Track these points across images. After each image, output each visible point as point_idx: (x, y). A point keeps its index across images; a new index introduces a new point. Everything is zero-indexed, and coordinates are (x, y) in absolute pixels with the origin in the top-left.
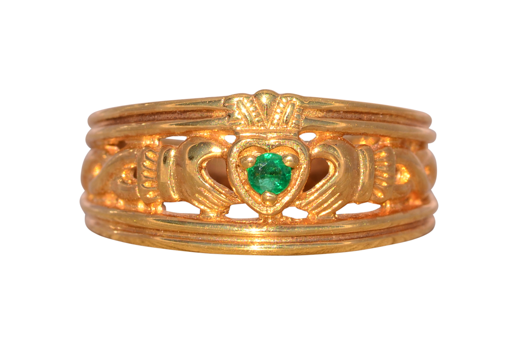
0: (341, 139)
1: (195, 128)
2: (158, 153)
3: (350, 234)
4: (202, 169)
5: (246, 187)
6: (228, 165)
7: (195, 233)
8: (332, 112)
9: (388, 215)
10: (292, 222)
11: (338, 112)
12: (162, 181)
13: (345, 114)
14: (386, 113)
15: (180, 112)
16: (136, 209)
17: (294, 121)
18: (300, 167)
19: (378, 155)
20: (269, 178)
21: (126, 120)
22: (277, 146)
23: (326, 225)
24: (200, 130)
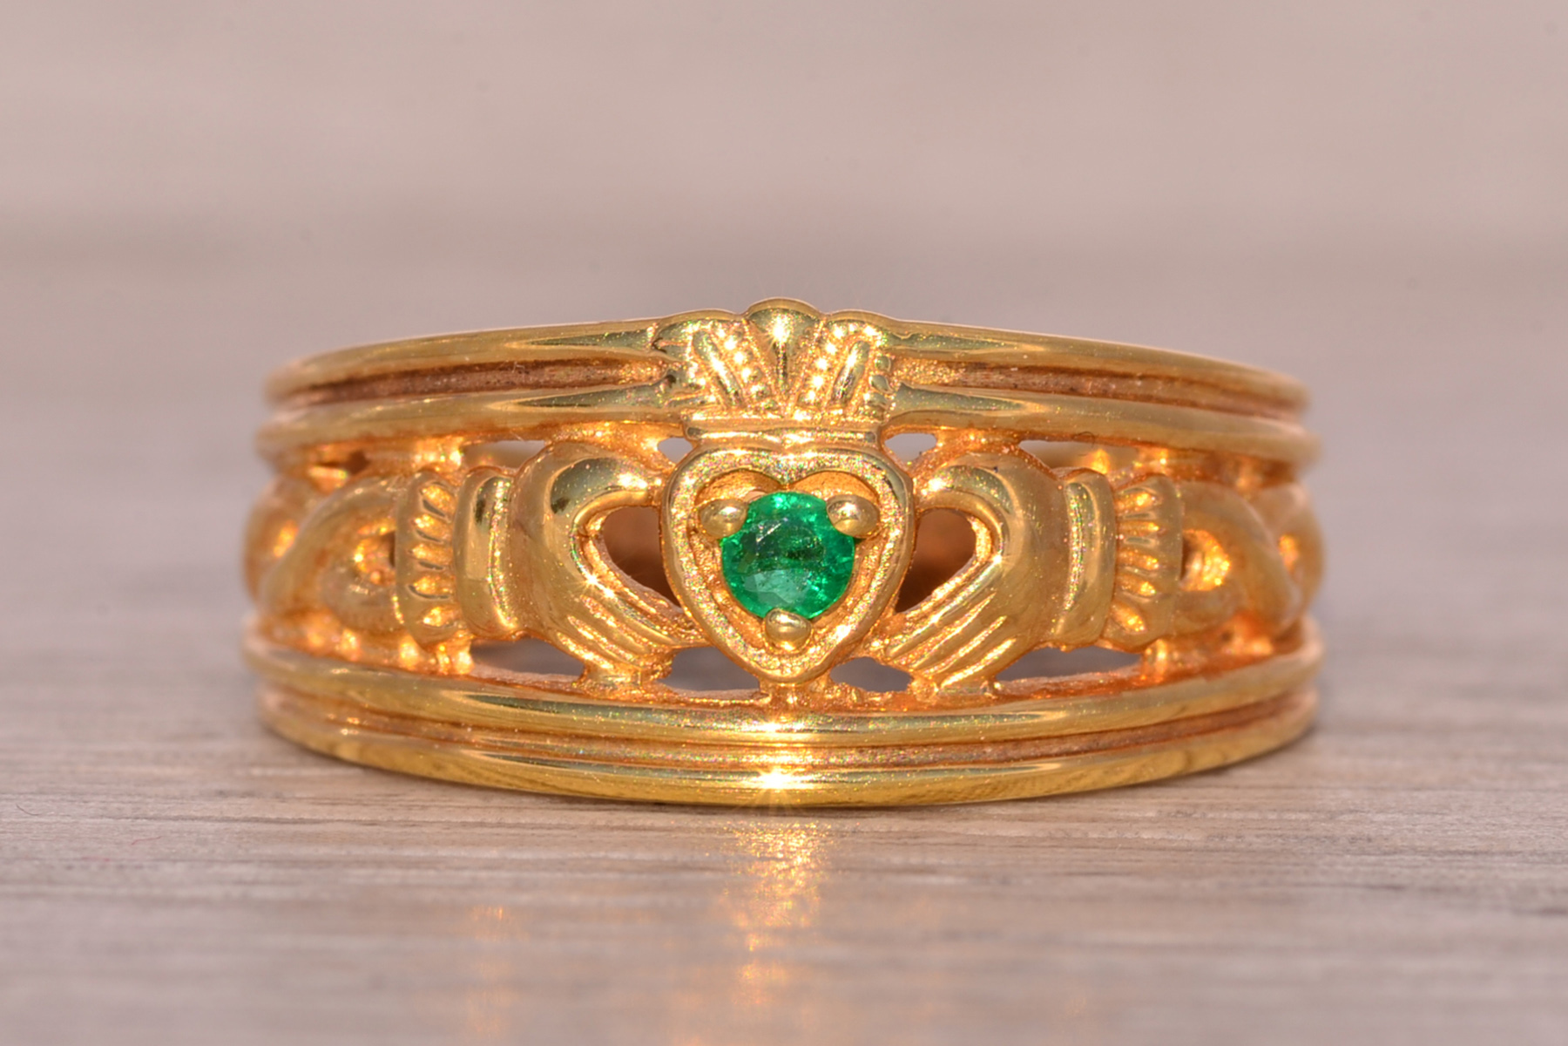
0: (1011, 451)
1: (567, 414)
2: (458, 489)
3: (1037, 742)
4: (587, 541)
5: (721, 597)
6: (663, 529)
7: (566, 735)
8: (985, 368)
9: (1162, 684)
10: (860, 703)
11: (1002, 368)
12: (470, 577)
13: (1026, 376)
14: (1154, 373)
15: (523, 367)
16: (391, 661)
17: (867, 397)
18: (884, 535)
19: (1127, 502)
20: (786, 568)
21: (366, 389)
22: (812, 473)
23: (963, 712)
24: (583, 422)
